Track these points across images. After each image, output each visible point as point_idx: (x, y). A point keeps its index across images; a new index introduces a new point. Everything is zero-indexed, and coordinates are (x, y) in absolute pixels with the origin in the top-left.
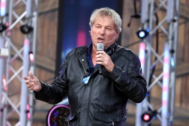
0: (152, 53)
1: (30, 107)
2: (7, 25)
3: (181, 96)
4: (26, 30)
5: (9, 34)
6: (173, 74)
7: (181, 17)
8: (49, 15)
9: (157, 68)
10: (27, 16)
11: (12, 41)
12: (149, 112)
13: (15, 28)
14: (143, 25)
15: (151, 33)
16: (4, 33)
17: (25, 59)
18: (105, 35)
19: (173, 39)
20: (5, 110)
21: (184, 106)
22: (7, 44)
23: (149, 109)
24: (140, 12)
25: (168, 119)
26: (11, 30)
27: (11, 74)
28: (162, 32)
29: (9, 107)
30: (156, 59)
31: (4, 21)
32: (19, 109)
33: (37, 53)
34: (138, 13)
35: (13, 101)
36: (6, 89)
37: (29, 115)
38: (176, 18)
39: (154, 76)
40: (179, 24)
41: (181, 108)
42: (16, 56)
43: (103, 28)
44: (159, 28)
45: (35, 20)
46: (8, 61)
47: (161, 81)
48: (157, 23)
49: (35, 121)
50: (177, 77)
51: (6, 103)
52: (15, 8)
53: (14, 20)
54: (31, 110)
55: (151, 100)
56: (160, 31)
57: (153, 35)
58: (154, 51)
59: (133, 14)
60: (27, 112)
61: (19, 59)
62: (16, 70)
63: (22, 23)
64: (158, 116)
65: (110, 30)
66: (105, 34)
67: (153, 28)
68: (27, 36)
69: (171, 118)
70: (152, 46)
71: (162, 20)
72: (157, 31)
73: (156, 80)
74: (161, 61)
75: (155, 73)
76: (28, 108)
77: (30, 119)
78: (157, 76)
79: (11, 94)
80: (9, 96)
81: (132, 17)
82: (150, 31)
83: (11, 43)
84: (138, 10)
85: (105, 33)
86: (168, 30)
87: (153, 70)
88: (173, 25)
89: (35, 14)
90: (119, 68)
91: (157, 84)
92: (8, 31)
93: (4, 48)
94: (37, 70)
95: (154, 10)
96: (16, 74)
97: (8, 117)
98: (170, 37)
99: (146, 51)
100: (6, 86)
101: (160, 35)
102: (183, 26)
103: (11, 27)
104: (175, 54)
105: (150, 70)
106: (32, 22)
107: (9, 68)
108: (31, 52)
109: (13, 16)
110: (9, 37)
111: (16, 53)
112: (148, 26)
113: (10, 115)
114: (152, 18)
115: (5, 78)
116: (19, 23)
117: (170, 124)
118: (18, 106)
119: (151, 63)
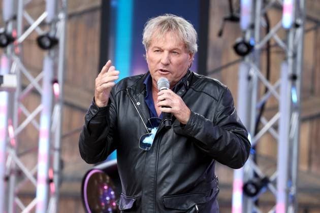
0: (259, 80)
1: (54, 172)
2: (14, 34)
3: (310, 152)
4: (47, 43)
5: (18, 50)
6: (295, 116)
7: (309, 19)
8: (86, 17)
9: (268, 105)
10: (48, 20)
11: (24, 62)
12: (255, 180)
13: (27, 40)
14: (245, 32)
15: (257, 47)
16: (9, 49)
17: (45, 92)
18: (171, 64)
19: (295, 56)
20: (13, 178)
21: (314, 169)
22: (15, 67)
23: (256, 175)
24: (239, 10)
25: (288, 192)
26: (22, 44)
27: (22, 118)
28: (277, 45)
29: (20, 174)
30: (267, 90)
31: (10, 28)
32: (36, 176)
33: (65, 81)
34: (235, 14)
35: (25, 164)
36: (14, 142)
37: (54, 187)
38: (299, 21)
39: (263, 120)
40: (306, 32)
41: (309, 172)
42: (30, 87)
43: (166, 53)
44: (272, 37)
45: (61, 26)
46: (17, 95)
47: (276, 127)
48: (268, 29)
49: (62, 197)
50: (302, 120)
51: (14, 166)
52: (28, 7)
53: (26, 27)
54: (56, 178)
55: (259, 160)
56: (272, 43)
57: (262, 50)
58: (263, 78)
59: (228, 15)
60: (50, 181)
61: (35, 93)
62: (31, 111)
63: (40, 32)
64: (271, 186)
65: (178, 53)
66: (171, 62)
67: (261, 39)
68: (49, 54)
69: (293, 191)
70: (260, 68)
71: (275, 24)
72: (268, 43)
73: (267, 125)
74: (276, 94)
75: (265, 114)
76: (51, 175)
77: (55, 193)
78: (269, 119)
79: (22, 151)
80: (19, 155)
81: (226, 19)
82: (255, 44)
83: (21, 66)
84: (235, 8)
85: (170, 60)
86: (286, 41)
87: (262, 109)
88: (295, 34)
89: (61, 16)
90: (198, 114)
91: (268, 132)
92: (17, 46)
93: (10, 73)
94: (66, 109)
95: (263, 7)
96: (30, 117)
97: (17, 189)
98: (290, 54)
99: (249, 78)
100: (15, 138)
101: (273, 50)
102: (311, 35)
103: (21, 39)
104: (298, 83)
105: (257, 109)
106: (56, 30)
107: (19, 107)
108: (55, 81)
109: (24, 20)
110: (18, 55)
111: (29, 82)
112: (253, 36)
113: (21, 186)
114: (260, 22)
115: (12, 124)
116: (34, 31)
117: (290, 199)
118: (33, 171)
119: (259, 97)
